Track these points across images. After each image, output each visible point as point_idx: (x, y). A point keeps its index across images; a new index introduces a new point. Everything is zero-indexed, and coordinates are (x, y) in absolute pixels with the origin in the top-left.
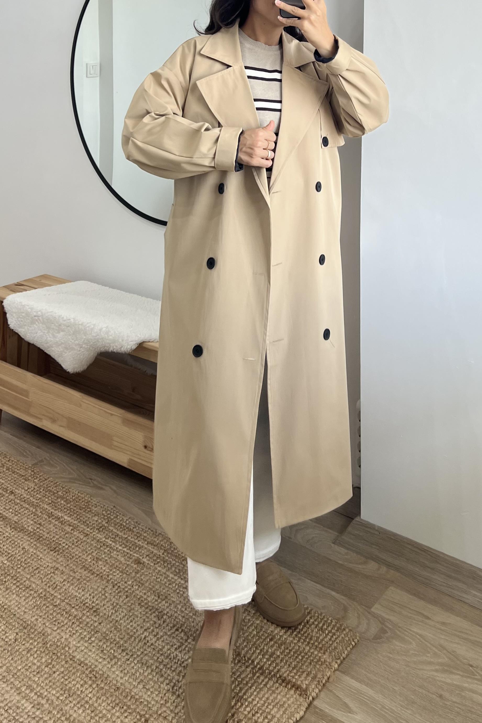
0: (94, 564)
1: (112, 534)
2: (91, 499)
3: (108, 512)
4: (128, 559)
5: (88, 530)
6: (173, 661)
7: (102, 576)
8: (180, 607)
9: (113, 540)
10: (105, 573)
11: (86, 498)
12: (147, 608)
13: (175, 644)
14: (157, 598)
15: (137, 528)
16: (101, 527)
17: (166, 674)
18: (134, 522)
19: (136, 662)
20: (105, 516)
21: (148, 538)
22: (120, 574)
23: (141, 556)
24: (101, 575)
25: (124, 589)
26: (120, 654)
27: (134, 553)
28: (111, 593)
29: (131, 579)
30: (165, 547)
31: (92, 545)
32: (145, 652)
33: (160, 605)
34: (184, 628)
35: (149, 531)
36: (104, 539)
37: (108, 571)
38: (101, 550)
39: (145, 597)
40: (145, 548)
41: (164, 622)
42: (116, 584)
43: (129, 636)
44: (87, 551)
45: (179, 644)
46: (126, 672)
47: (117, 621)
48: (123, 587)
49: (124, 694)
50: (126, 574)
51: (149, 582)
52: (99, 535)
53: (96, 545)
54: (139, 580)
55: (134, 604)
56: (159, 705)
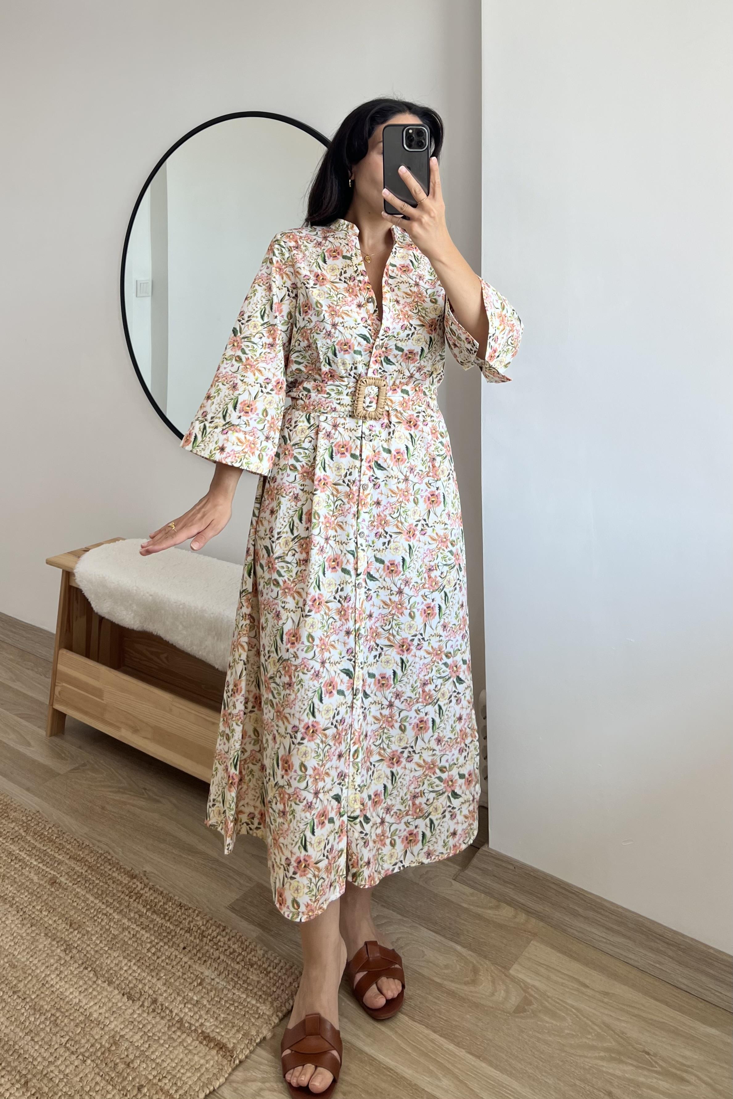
1: (29, 846)
2: (12, 802)
3: (29, 818)
4: (42, 878)
6: (73, 1007)
7: (6, 899)
8: (94, 938)
9: (28, 852)
10: (10, 895)
11: (5, 800)
12: (54, 939)
13: (81, 986)
14: (68, 928)
15: (61, 838)
16: (16, 837)
17: (63, 1024)
18: (58, 831)
19: (27, 1007)
20: (24, 822)
21: (72, 851)
22: (29, 896)
23: (58, 873)
24: (6, 897)
25: (29, 915)
26: (10, 997)
27: (51, 870)
28: (12, 920)
29: (41, 902)
30: (90, 863)
32: (42, 995)
33: (70, 936)
34: (94, 966)
35: (75, 842)
36: (18, 852)
37: (15, 892)
38: (11, 866)
39: (55, 926)
40: (66, 864)
41: (71, 958)
42: (22, 909)
43: (24, 976)
45: (85, 987)
46: (13, 1019)
47: (14, 955)
48: (30, 912)
49: (6, 1048)
50: (36, 896)
51: (62, 907)
52: (12, 847)
53: (6, 858)
54: (50, 904)
55: (39, 935)
56: (46, 1063)
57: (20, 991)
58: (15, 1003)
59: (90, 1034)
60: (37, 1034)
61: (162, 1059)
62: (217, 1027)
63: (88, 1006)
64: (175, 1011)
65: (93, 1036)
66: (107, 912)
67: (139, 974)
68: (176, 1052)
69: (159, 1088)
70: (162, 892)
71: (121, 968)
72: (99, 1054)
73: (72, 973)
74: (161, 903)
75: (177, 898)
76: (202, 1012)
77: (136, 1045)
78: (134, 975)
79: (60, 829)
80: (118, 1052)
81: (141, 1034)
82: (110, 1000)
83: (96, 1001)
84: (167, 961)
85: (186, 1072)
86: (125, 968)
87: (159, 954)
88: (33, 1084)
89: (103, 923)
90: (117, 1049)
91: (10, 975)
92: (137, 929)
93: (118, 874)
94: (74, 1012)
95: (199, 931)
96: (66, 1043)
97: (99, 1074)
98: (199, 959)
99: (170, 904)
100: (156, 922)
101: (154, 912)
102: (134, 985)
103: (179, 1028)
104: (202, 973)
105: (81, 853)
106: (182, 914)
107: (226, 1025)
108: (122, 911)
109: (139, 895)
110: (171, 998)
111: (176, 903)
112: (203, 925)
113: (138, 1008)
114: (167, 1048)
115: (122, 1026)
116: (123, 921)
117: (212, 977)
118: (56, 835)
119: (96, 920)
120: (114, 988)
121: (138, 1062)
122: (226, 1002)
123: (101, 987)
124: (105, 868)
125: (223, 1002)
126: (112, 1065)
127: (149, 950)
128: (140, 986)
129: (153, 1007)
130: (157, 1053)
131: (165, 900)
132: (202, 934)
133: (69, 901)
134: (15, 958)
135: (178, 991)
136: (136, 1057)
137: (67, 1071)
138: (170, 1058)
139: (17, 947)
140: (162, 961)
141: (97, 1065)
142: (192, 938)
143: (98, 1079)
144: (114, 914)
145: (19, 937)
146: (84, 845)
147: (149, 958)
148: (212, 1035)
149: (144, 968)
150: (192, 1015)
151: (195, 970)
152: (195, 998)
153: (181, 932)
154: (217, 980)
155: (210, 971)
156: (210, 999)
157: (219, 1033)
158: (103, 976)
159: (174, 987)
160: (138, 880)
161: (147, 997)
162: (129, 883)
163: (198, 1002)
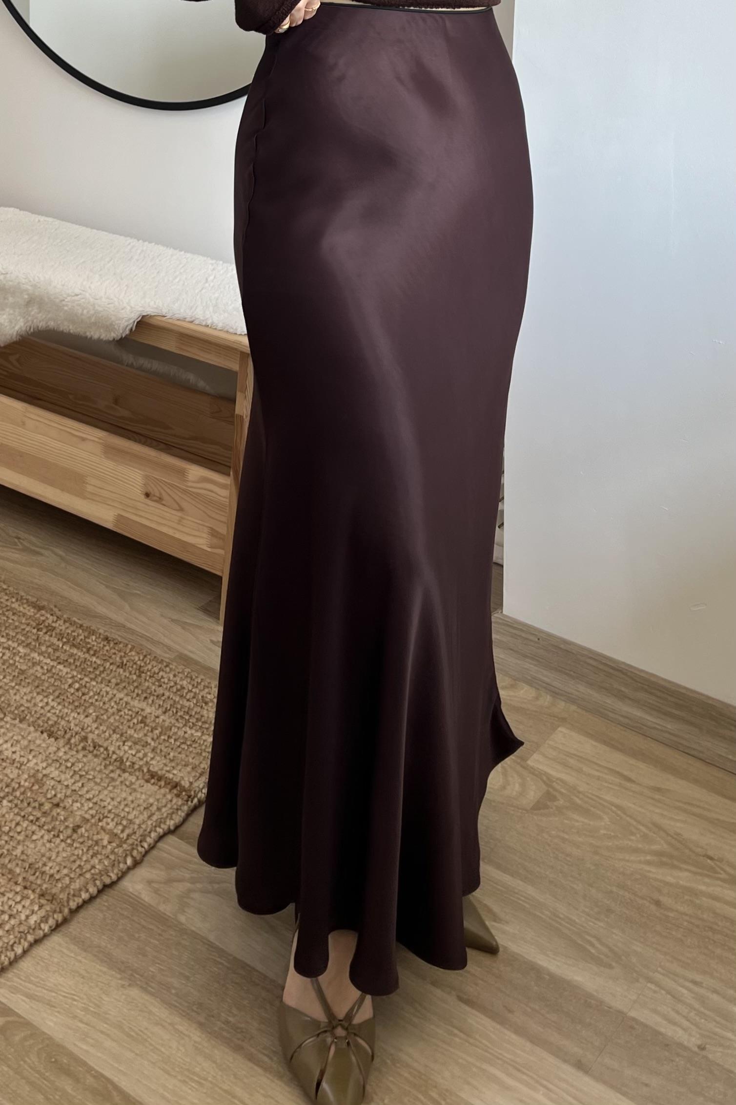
61: (101, 797)
62: (165, 765)
64: (111, 749)
65: (7, 775)
66: (9, 646)
67: (60, 711)
68: (117, 791)
69: (99, 827)
71: (35, 705)
72: (18, 793)
74: (82, 637)
75: (101, 631)
76: (146, 751)
77: (66, 783)
78: (53, 711)
80: (40, 791)
81: (71, 774)
82: (23, 737)
83: (6, 738)
84: (96, 697)
85: (132, 811)
86: (40, 705)
87: (85, 690)
90: (41, 788)
92: (52, 664)
93: (19, 605)
95: (135, 666)
97: (19, 814)
99: (94, 638)
100: (77, 657)
101: (74, 646)
102: (56, 722)
103: (118, 768)
104: (143, 710)
106: (111, 649)
107: (178, 764)
108: (28, 645)
110: (105, 735)
111: (102, 637)
112: (139, 660)
113: (64, 746)
114: (106, 787)
115: (44, 765)
116: (32, 655)
117: (156, 714)
120: (29, 726)
121: (70, 800)
122: (175, 740)
123: (11, 724)
125: (172, 741)
126: (37, 804)
127: (70, 686)
128: (63, 723)
129: (82, 744)
130: (93, 792)
131: (86, 634)
132: (139, 670)
135: (113, 728)
136: (66, 796)
138: (110, 797)
140: (90, 698)
141: (16, 805)
142: (127, 674)
143: (18, 818)
144: (18, 648)
147: (72, 694)
148: (162, 773)
149: (66, 704)
150: (134, 753)
151: (134, 707)
152: (136, 735)
153: (111, 667)
154: (162, 717)
155: (153, 708)
156: (155, 737)
157: (168, 772)
158: (10, 712)
159: (107, 724)
160: (47, 612)
161: (74, 735)
162: (35, 614)
163: (140, 740)
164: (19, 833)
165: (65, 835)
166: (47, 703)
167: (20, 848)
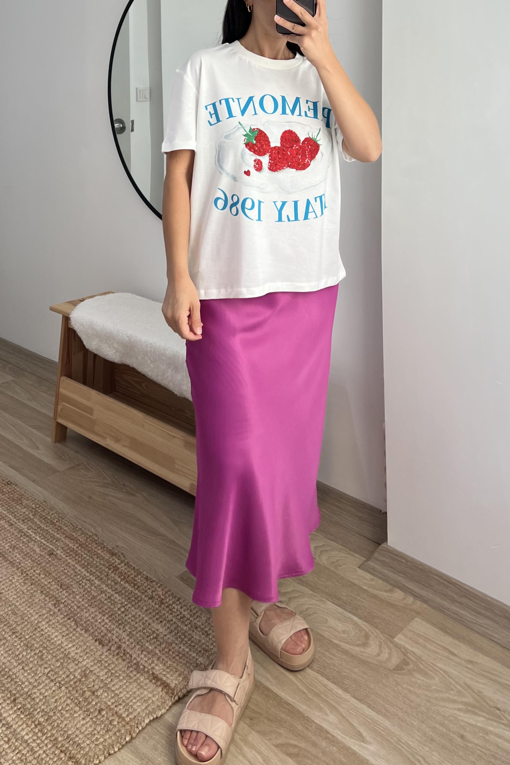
0: (10, 551)
1: (35, 526)
2: (25, 493)
3: (38, 506)
4: (43, 550)
5: (15, 520)
6: (57, 647)
7: (14, 564)
8: (78, 597)
9: (34, 531)
10: (18, 561)
11: (21, 491)
12: (47, 596)
13: (64, 632)
14: (59, 588)
15: (61, 522)
16: (26, 519)
17: (47, 659)
19: (22, 644)
20: (33, 509)
21: (67, 532)
22: (32, 563)
23: (56, 548)
24: (14, 562)
25: (31, 577)
26: (10, 636)
27: (51, 544)
28: (17, 580)
29: (40, 568)
30: (80, 542)
31: (13, 534)
32: (34, 637)
33: (60, 594)
34: (76, 618)
35: (71, 525)
36: (26, 530)
37: (21, 559)
38: (21, 540)
39: (49, 586)
40: (62, 541)
41: (59, 610)
42: (25, 572)
43: (22, 621)
44: (8, 539)
45: (67, 632)
46: (10, 653)
47: (16, 606)
48: (31, 575)
50: (37, 563)
51: (56, 572)
52: (22, 526)
53: (17, 534)
54: (47, 569)
55: (37, 591)
56: (30, 687)
57: (18, 632)
58: (13, 641)
59: (66, 667)
60: (27, 665)
61: (120, 691)
62: (164, 671)
63: (68, 647)
64: (134, 656)
65: (69, 670)
66: (90, 579)
67: (110, 626)
68: (131, 687)
69: (114, 712)
70: (134, 568)
71: (96, 621)
72: (72, 683)
73: (58, 622)
74: (133, 576)
75: (145, 573)
76: (154, 659)
77: (101, 678)
78: (105, 626)
79: (60, 515)
80: (86, 682)
81: (106, 671)
82: (85, 644)
83: (74, 644)
84: (132, 618)
85: (137, 702)
86: (99, 621)
87: (127, 613)
88: (19, 702)
89: (86, 587)
90: (86, 680)
91: (11, 620)
92: (112, 593)
93: (102, 552)
94: (57, 651)
95: (159, 599)
96: (48, 673)
97: (70, 698)
98: (157, 619)
99: (140, 577)
100: (127, 590)
101: (127, 581)
102: (105, 634)
103: (135, 669)
104: (158, 630)
105: (74, 534)
106: (147, 585)
107: (171, 670)
108: (101, 579)
109: (116, 568)
110: (132, 646)
111: (144, 576)
112: (163, 595)
113: (106, 651)
114: (125, 683)
115: (92, 664)
116: (102, 586)
117: (165, 634)
118: (56, 520)
119: (81, 584)
120: (90, 635)
121: (102, 691)
122: (173, 653)
123: (79, 633)
124: (92, 546)
125: (171, 653)
126: (81, 692)
127: (119, 609)
128: (110, 635)
129: (117, 651)
130: (116, 686)
131: (136, 574)
132: (161, 601)
133: (62, 568)
134: (16, 608)
135: (138, 641)
136: (100, 688)
137: (46, 694)
138: (126, 691)
139: (19, 599)
140: (129, 618)
141: (69, 691)
142: (153, 604)
143: (69, 701)
144: (95, 581)
145: (21, 593)
146: (78, 528)
147: (119, 615)
148: (160, 676)
149: (114, 622)
150: (146, 660)
151: (153, 627)
152: (150, 648)
153: (145, 598)
154: (168, 636)
155: (164, 629)
156: (161, 650)
157: (165, 675)
158: (82, 625)
159: (135, 638)
160: (116, 557)
161: (114, 643)
162: (109, 559)
163: (152, 651)
164: (67, 711)
165: (93, 716)
166: (103, 620)
167: (65, 722)
